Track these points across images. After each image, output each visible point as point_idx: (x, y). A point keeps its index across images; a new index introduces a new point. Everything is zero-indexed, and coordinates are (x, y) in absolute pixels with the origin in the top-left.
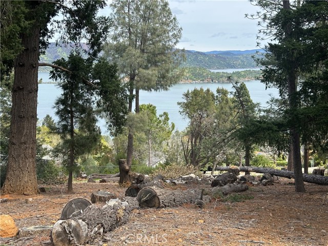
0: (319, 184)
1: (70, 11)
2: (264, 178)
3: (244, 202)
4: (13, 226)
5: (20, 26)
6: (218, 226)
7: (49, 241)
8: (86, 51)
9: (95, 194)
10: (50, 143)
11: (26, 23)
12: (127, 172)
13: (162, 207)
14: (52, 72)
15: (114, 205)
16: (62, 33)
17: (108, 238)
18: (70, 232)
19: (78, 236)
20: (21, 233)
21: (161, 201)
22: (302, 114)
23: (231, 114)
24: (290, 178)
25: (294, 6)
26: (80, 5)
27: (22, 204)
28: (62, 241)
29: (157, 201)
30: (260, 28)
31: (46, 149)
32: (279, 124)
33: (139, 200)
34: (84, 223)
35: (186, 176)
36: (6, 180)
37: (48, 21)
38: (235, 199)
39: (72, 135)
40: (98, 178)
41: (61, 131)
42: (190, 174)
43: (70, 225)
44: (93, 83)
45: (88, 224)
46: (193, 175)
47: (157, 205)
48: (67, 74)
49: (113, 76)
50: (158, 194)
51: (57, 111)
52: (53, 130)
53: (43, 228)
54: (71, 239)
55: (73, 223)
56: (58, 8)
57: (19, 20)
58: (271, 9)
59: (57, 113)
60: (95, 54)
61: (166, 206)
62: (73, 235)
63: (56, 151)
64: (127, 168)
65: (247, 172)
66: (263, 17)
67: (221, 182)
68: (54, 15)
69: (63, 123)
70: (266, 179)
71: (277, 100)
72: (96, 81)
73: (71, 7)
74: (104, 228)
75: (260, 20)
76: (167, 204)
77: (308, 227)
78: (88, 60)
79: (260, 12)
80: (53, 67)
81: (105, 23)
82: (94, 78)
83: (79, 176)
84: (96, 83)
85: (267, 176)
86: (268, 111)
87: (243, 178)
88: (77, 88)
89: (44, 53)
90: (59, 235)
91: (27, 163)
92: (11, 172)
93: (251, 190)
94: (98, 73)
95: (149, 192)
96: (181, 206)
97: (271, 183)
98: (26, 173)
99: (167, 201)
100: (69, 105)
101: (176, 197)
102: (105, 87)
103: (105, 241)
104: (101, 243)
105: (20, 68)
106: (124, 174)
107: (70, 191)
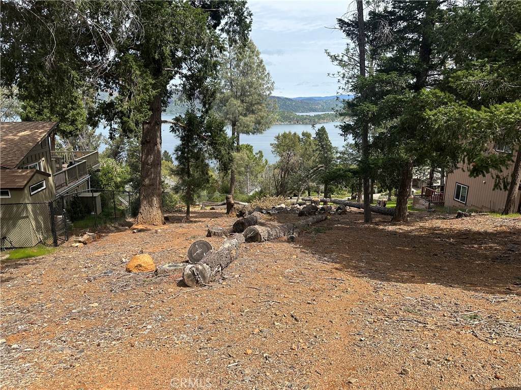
0: (383, 214)
1: (186, 76)
2: (339, 208)
3: (325, 233)
4: (152, 263)
6: (308, 261)
7: (181, 279)
8: (199, 110)
9: (211, 230)
10: (171, 181)
11: (153, 92)
12: (232, 205)
13: (263, 241)
14: (171, 127)
15: (228, 247)
16: (179, 94)
17: (225, 276)
18: (197, 274)
19: (204, 277)
20: (159, 271)
21: (262, 237)
22: (373, 164)
23: (314, 155)
24: (360, 208)
25: (367, 67)
26: (194, 70)
27: (153, 234)
28: (191, 280)
29: (259, 238)
30: (339, 85)
31: (167, 184)
32: (354, 171)
33: (245, 236)
34: (208, 266)
35: (279, 206)
36: (139, 214)
37: (168, 83)
38: (318, 231)
39: (189, 177)
40: (208, 206)
41: (180, 173)
42: (281, 204)
43: (197, 269)
44: (205, 135)
45: (211, 267)
46: (283, 206)
47: (259, 240)
48: (184, 129)
49: (221, 130)
50: (260, 232)
51: (176, 156)
52: (173, 172)
53: (175, 266)
54: (199, 279)
55: (200, 267)
56: (176, 73)
58: (349, 69)
59: (177, 159)
60: (207, 112)
62: (200, 276)
63: (176, 189)
64: (233, 202)
65: (325, 203)
66: (342, 76)
67: (306, 212)
68: (172, 78)
69: (181, 167)
70: (341, 209)
71: (351, 145)
72: (208, 134)
73: (186, 72)
74: (222, 267)
75: (339, 78)
76: (266, 239)
77: (377, 260)
78: (202, 117)
79: (340, 72)
80: (173, 123)
82: (206, 132)
84: (207, 136)
85: (341, 207)
86: (344, 153)
87: (322, 209)
88: (192, 139)
89: (165, 111)
90: (189, 276)
91: (155, 201)
92: (143, 207)
93: (329, 219)
94: (209, 128)
95: (253, 230)
96: (277, 239)
97: (345, 212)
98: (155, 209)
99: (266, 236)
100: (186, 152)
101: (273, 233)
102: (215, 140)
103: (224, 279)
104: (221, 281)
105: (147, 125)
106: (230, 207)
107: (188, 219)
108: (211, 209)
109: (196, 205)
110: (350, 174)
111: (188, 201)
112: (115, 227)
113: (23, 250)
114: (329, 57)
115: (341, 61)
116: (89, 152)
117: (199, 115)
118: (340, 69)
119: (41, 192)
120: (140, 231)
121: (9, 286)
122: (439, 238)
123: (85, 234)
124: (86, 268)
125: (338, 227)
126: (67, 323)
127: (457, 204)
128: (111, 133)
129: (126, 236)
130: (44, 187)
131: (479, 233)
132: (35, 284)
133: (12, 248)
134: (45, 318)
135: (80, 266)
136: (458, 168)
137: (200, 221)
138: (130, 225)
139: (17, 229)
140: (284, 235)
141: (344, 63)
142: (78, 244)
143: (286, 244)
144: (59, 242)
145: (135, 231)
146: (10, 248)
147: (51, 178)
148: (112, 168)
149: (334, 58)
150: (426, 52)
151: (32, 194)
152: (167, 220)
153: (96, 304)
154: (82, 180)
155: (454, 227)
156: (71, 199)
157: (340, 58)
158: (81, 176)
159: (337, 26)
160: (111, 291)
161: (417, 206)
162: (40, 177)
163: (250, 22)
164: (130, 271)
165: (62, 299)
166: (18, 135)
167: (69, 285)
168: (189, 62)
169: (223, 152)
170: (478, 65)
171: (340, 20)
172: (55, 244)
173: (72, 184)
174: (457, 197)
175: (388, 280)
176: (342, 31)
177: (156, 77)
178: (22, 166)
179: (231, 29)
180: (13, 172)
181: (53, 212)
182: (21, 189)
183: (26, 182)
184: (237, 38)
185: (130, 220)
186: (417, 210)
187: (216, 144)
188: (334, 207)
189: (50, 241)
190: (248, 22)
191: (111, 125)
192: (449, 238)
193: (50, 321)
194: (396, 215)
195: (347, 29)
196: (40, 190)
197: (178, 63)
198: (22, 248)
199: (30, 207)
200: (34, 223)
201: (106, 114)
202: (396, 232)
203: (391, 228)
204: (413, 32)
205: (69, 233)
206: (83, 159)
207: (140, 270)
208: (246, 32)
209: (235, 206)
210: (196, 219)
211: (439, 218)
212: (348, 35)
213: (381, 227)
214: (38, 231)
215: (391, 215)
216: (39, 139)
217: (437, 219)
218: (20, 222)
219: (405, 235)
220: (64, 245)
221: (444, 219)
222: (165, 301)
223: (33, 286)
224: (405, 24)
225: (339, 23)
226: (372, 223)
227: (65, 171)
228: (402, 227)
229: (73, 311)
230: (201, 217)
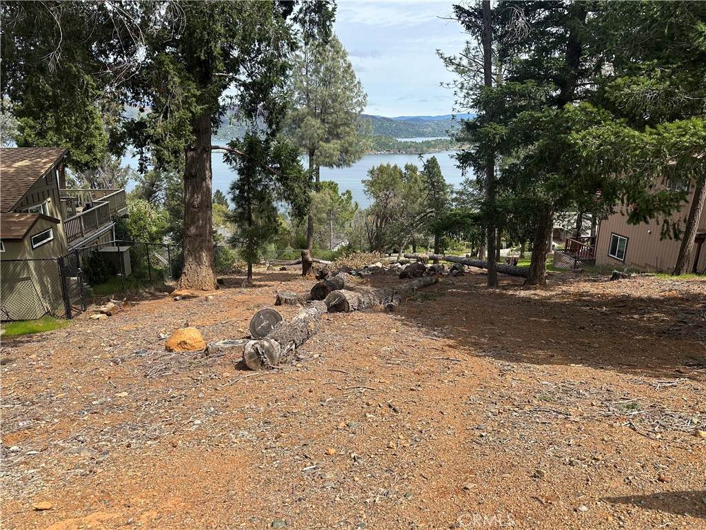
0: (512, 275)
1: (244, 84)
2: (454, 268)
3: (435, 300)
4: (200, 339)
5: (191, 112)
7: (241, 359)
8: (263, 131)
9: (281, 296)
10: (225, 232)
11: (198, 109)
12: (310, 264)
13: (352, 311)
14: (226, 155)
15: (305, 318)
16: (235, 110)
17: (301, 356)
18: (263, 353)
19: (272, 357)
20: (210, 350)
21: (350, 305)
22: (500, 207)
23: (421, 196)
24: (482, 268)
25: (495, 74)
26: (256, 76)
27: (201, 302)
28: (255, 361)
29: (347, 306)
30: (456, 98)
31: (221, 235)
32: (475, 217)
33: (328, 304)
34: (276, 343)
35: (374, 265)
36: (183, 275)
37: (219, 94)
38: (425, 298)
39: (250, 224)
40: (277, 265)
41: (238, 219)
42: (376, 262)
43: (262, 346)
44: (272, 167)
45: (281, 344)
46: (379, 265)
47: (346, 309)
48: (243, 158)
49: (294, 160)
50: (347, 298)
51: (232, 196)
52: (229, 218)
53: (233, 343)
54: (265, 360)
55: (266, 344)
56: (231, 80)
57: (190, 104)
58: (469, 76)
59: (233, 200)
60: (273, 134)
61: (355, 309)
62: (266, 356)
63: (233, 242)
64: (310, 259)
65: (436, 260)
66: (460, 86)
67: (409, 273)
68: (225, 87)
69: (239, 210)
70: (457, 269)
71: (471, 182)
72: (276, 165)
73: (246, 79)
74: (296, 344)
75: (456, 89)
76: (356, 308)
78: (267, 141)
79: (457, 81)
80: (227, 150)
81: (285, 98)
82: (273, 162)
84: (275, 168)
85: (457, 266)
86: (461, 193)
87: (432, 269)
88: (254, 172)
89: (216, 133)
90: (251, 356)
91: (205, 256)
92: (187, 266)
93: (441, 282)
94: (277, 157)
95: (338, 296)
96: (371, 308)
97: (462, 273)
98: (204, 268)
99: (356, 304)
100: (246, 190)
101: (365, 300)
102: (286, 173)
103: (298, 360)
104: (294, 362)
105: (191, 153)
106: (307, 266)
107: (250, 283)
108: (281, 270)
109: (261, 264)
110: (470, 221)
111: (251, 257)
112: (150, 293)
113: (24, 324)
114: (442, 60)
115: (459, 65)
116: (112, 191)
117: (263, 138)
118: (457, 76)
119: (47, 245)
120: (184, 298)
121: (6, 370)
122: (587, 306)
123: (110, 301)
124: (110, 346)
125: (452, 292)
126: (86, 418)
127: (613, 262)
128: (141, 164)
129: (165, 305)
130: (52, 238)
131: (640, 300)
132: (40, 368)
133: (9, 321)
134: (55, 412)
135: (102, 344)
136: (614, 213)
137: (266, 286)
138: (170, 290)
139: (14, 296)
140: (381, 303)
141: (462, 68)
142: (99, 316)
143: (382, 315)
144: (73, 313)
145: (178, 298)
146: (6, 321)
147: (60, 226)
148: (145, 213)
149: (449, 61)
150: (574, 53)
151: (34, 247)
152: (221, 284)
153: (126, 394)
154: (103, 229)
155: (608, 291)
156: (90, 256)
157: (457, 62)
158: (101, 223)
159: (454, 16)
160: (146, 376)
161: (559, 265)
162: (45, 224)
163: (334, 9)
164: (171, 351)
165: (79, 387)
166: (14, 165)
167: (88, 369)
168: (249, 64)
169: (297, 190)
170: (644, 69)
171: (458, 7)
172: (68, 315)
173: (89, 234)
174: (613, 252)
175: (518, 360)
176: (460, 22)
177: (203, 86)
178: (20, 208)
179: (307, 18)
180: (8, 217)
181: (65, 273)
182: (19, 241)
183: (25, 230)
184: (316, 31)
185: (170, 283)
186: (558, 270)
187: (287, 179)
188: (447, 266)
189: (61, 310)
190: (330, 9)
191: (142, 153)
192: (600, 306)
193: (62, 415)
194: (531, 277)
195: (467, 19)
196: (45, 241)
197: (233, 66)
198: (23, 320)
199: (31, 264)
200: (38, 288)
201: (135, 137)
202: (530, 298)
203: (523, 294)
204: (557, 24)
205: (86, 301)
206: (104, 200)
207: (184, 348)
208: (328, 23)
209: (314, 265)
210: (262, 283)
211: (589, 281)
212: (468, 28)
213: (511, 292)
214: (45, 298)
215: (523, 276)
216: (43, 171)
217: (585, 281)
218: (19, 285)
219: (543, 302)
220: (81, 317)
221: (595, 281)
222: (218, 388)
223: (39, 371)
224: (547, 13)
225: (457, 12)
226: (498, 287)
227: (80, 217)
228: (538, 292)
229: (94, 403)
230: (267, 281)
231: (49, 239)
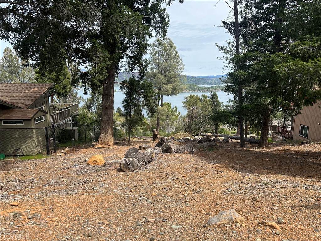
0: (253, 143)
1: (130, 57)
2: (224, 139)
3: (214, 151)
4: (103, 160)
5: (106, 64)
6: (201, 163)
7: (120, 168)
8: (137, 77)
9: (141, 146)
11: (109, 63)
12: (157, 135)
13: (174, 153)
14: (121, 86)
15: (150, 151)
16: (126, 67)
17: (147, 167)
18: (129, 163)
19: (133, 166)
20: (106, 163)
21: (173, 150)
22: (245, 108)
23: (208, 108)
24: (238, 140)
25: (242, 53)
26: (135, 53)
27: (107, 149)
28: (126, 167)
29: (171, 150)
30: (224, 64)
31: (118, 123)
32: (233, 113)
33: (162, 149)
34: (136, 159)
35: (185, 138)
36: (100, 138)
37: (119, 61)
38: (209, 150)
39: (130, 117)
40: (142, 138)
41: (125, 115)
42: (187, 137)
43: (129, 160)
44: (140, 92)
45: (138, 160)
46: (189, 138)
47: (171, 152)
48: (128, 87)
49: (150, 89)
50: (172, 146)
51: (123, 105)
52: (121, 114)
53: (117, 161)
54: (130, 167)
55: (131, 159)
56: (124, 55)
57: (106, 61)
58: (230, 54)
60: (142, 78)
61: (175, 152)
62: (131, 165)
63: (123, 125)
64: (157, 133)
65: (216, 136)
66: (226, 58)
67: (202, 141)
68: (122, 59)
69: (126, 111)
70: (225, 140)
71: (232, 101)
72: (142, 91)
73: (130, 54)
74: (145, 162)
75: (225, 60)
77: (246, 164)
79: (224, 56)
80: (121, 84)
81: (147, 62)
82: (141, 90)
83: (133, 137)
85: (226, 139)
86: (227, 106)
87: (214, 140)
88: (133, 94)
89: (117, 77)
90: (124, 165)
91: (109, 131)
92: (102, 134)
93: (218, 146)
94: (143, 87)
95: (167, 145)
96: (183, 152)
97: (228, 142)
98: (109, 135)
99: (176, 150)
100: (129, 102)
101: (180, 148)
102: (146, 94)
103: (146, 168)
104: (144, 169)
105: (106, 84)
106: (155, 137)
107: (129, 144)
108: (144, 140)
109: (135, 138)
110: (230, 115)
111: (130, 133)
112: (85, 147)
113: (29, 157)
114: (218, 48)
115: (225, 50)
116: (72, 104)
117: (137, 79)
118: (224, 54)
119: (42, 123)
120: (99, 148)
121: (16, 170)
122: (289, 155)
123: (66, 148)
124: (63, 163)
125: (223, 149)
126: (46, 187)
127: (302, 139)
128: (85, 91)
129: (90, 151)
130: (44, 120)
131: (316, 153)
132: (31, 169)
133: (23, 156)
134: (34, 185)
135: (60, 162)
136: (300, 113)
137: (137, 145)
138: (94, 146)
139: (26, 144)
140: (188, 151)
141: (227, 51)
142: (61, 154)
143: (188, 155)
144: (50, 153)
145: (96, 148)
146: (21, 156)
147: (48, 115)
148: (86, 115)
149: (221, 48)
150: (278, 39)
151: (36, 123)
152: (116, 144)
153: (66, 180)
154: (67, 120)
155: (299, 149)
156: (61, 131)
157: (225, 48)
158: (66, 117)
160: (76, 174)
161: (275, 140)
162: (41, 113)
163: (168, 21)
164: (89, 165)
165: (46, 177)
166: (31, 90)
167: (52, 171)
168: (132, 48)
169: (151, 101)
170: (308, 38)
171: (224, 22)
172: (48, 154)
173: (61, 122)
174: (302, 134)
175: (253, 173)
176: (225, 28)
177: (111, 54)
178: (32, 107)
179: (157, 26)
180: (26, 110)
181: (47, 137)
182: (30, 120)
183: (33, 116)
184: (160, 31)
185: (94, 143)
186: (275, 142)
187: (147, 96)
188: (221, 138)
189: (45, 152)
190: (167, 21)
191: (85, 86)
192: (295, 155)
193: (36, 186)
194: (261, 143)
195: (228, 27)
196: (41, 121)
197: (126, 48)
198: (29, 155)
199: (34, 131)
200: (36, 141)
201: (83, 79)
202: (261, 152)
203: (257, 150)
204: (269, 28)
205: (56, 148)
206: (69, 107)
207: (95, 164)
208: (166, 27)
210: (135, 144)
211: (290, 145)
212: (229, 30)
213: (251, 149)
214: (39, 146)
215: (257, 143)
216: (43, 93)
217: (288, 146)
218: (28, 140)
219: (267, 153)
220: (53, 155)
221: (293, 146)
222: (108, 178)
223: (30, 171)
224: (265, 23)
225: (223, 24)
226: (245, 147)
227: (57, 114)
228: (264, 149)
229: (51, 182)
230: (137, 143)
231: (43, 120)
